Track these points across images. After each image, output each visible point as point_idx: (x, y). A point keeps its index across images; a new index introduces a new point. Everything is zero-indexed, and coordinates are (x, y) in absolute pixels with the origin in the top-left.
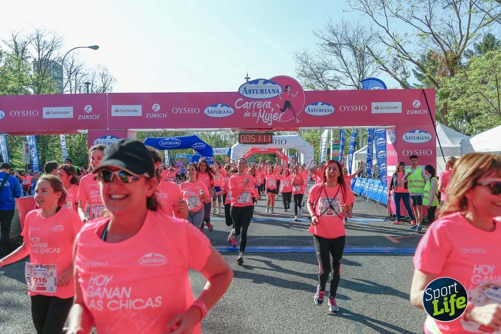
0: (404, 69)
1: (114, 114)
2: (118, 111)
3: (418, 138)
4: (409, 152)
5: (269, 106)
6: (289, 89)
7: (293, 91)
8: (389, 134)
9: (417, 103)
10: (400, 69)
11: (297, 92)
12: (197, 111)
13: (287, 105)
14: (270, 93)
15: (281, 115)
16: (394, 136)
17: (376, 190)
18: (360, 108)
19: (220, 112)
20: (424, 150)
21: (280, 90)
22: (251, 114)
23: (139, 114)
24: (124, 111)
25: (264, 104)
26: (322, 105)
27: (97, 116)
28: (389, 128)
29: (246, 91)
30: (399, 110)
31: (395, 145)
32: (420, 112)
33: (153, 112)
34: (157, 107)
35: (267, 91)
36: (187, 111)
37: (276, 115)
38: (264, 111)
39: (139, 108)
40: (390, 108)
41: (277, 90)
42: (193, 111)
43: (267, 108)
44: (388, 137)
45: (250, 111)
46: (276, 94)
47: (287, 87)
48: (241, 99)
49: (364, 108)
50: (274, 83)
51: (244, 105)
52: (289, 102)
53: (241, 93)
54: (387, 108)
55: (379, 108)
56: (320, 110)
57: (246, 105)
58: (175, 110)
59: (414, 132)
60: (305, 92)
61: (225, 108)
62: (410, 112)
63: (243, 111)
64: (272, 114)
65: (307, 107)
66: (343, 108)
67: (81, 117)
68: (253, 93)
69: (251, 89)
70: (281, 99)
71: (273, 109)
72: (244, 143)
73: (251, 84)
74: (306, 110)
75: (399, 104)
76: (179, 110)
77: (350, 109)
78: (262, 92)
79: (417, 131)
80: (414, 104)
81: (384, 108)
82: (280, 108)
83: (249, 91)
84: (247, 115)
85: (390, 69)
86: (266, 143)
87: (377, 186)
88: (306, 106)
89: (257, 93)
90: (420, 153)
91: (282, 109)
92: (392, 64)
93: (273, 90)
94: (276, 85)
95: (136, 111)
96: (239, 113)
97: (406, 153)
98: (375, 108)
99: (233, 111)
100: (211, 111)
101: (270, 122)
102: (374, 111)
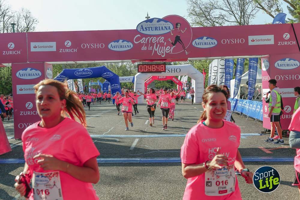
0: (278, 7)
1: (33, 50)
2: (36, 47)
3: (288, 65)
4: (280, 76)
5: (162, 40)
6: (179, 26)
7: (182, 28)
8: (264, 62)
9: (287, 36)
10: (274, 7)
11: (186, 29)
12: (102, 46)
13: (177, 39)
14: (163, 30)
15: (172, 48)
16: (268, 64)
17: (254, 109)
18: (239, 41)
19: (121, 47)
20: (293, 75)
21: (172, 27)
22: (148, 48)
23: (54, 49)
24: (41, 47)
25: (158, 39)
26: (207, 39)
27: (19, 52)
28: (263, 57)
29: (143, 29)
30: (272, 42)
31: (269, 71)
32: (289, 43)
33: (65, 47)
34: (68, 43)
35: (160, 28)
36: (94, 47)
37: (169, 48)
38: (159, 45)
39: (54, 44)
40: (264, 40)
41: (169, 27)
42: (99, 46)
43: (161, 42)
44: (263, 65)
45: (147, 45)
46: (169, 31)
47: (177, 25)
48: (139, 35)
49: (242, 41)
50: (166, 22)
51: (141, 40)
52: (179, 37)
53: (139, 30)
54: (261, 40)
55: (254, 40)
56: (205, 44)
57: (143, 40)
58: (84, 46)
59: (284, 60)
60: (192, 28)
61: (126, 43)
62: (281, 43)
63: (141, 45)
64: (165, 47)
65: (195, 41)
66: (224, 42)
67: (5, 53)
68: (149, 30)
69: (147, 26)
70: (172, 34)
71: (165, 44)
72: (142, 72)
73: (147, 22)
74: (194, 43)
75: (272, 37)
76: (87, 45)
77: (231, 42)
78: (156, 29)
79: (287, 59)
80: (284, 36)
81: (259, 40)
82: (171, 42)
83: (145, 28)
84: (144, 48)
85: (266, 7)
86: (160, 72)
87: (255, 106)
88: (193, 40)
89: (152, 30)
90: (290, 77)
91: (174, 43)
92: (267, 3)
93: (165, 27)
94: (168, 23)
95: (51, 46)
96: (137, 47)
97: (278, 78)
98: (252, 41)
99: (132, 46)
100: (114, 46)
101: (163, 54)
102: (250, 43)
